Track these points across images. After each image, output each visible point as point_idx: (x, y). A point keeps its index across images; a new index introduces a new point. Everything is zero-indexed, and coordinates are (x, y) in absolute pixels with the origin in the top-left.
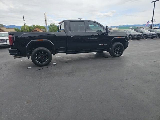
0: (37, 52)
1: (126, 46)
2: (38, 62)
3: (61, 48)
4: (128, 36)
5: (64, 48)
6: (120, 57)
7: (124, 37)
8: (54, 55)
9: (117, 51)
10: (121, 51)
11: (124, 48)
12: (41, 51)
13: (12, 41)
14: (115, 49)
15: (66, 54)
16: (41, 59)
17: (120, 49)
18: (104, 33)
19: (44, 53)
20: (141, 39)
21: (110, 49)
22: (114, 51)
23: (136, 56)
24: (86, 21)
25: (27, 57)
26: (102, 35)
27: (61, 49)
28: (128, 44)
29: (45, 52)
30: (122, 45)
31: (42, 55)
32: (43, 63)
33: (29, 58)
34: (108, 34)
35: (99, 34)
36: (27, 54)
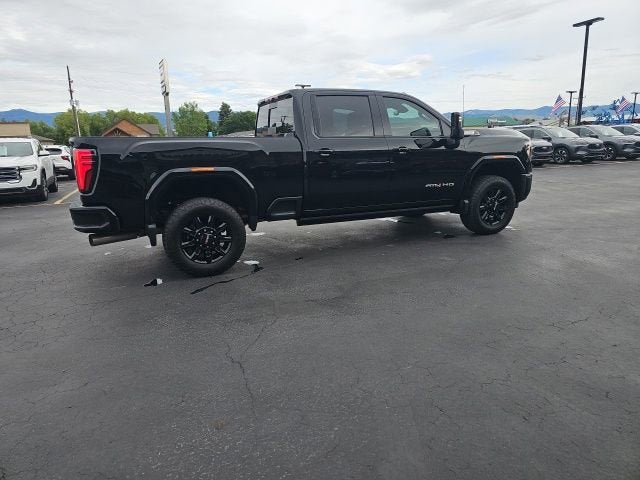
0: (189, 220)
1: (522, 190)
2: (193, 259)
3: (280, 202)
4: (528, 152)
5: (295, 201)
6: (502, 232)
7: (515, 154)
8: (253, 228)
9: (490, 209)
10: (506, 211)
11: (515, 199)
12: (204, 213)
13: (90, 174)
14: (483, 201)
15: (300, 224)
16: (204, 246)
17: (502, 204)
18: (443, 142)
19: (216, 222)
20: (548, 162)
21: (467, 202)
22: (478, 211)
23: (560, 229)
24: (375, 93)
25: (146, 239)
26: (431, 147)
27: (281, 206)
28: (529, 180)
29: (220, 217)
30: (510, 186)
31: (208, 230)
32: (209, 262)
33: (153, 243)
34: (458, 145)
35: (419, 146)
36: (150, 226)
